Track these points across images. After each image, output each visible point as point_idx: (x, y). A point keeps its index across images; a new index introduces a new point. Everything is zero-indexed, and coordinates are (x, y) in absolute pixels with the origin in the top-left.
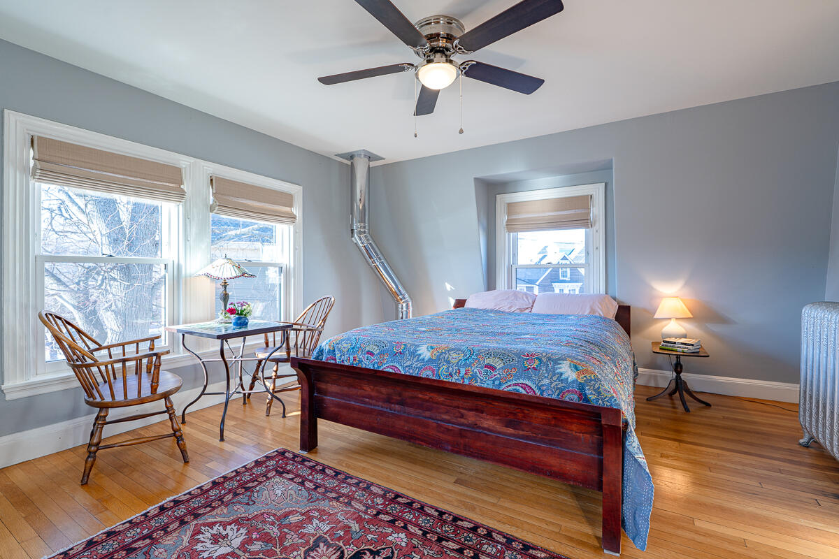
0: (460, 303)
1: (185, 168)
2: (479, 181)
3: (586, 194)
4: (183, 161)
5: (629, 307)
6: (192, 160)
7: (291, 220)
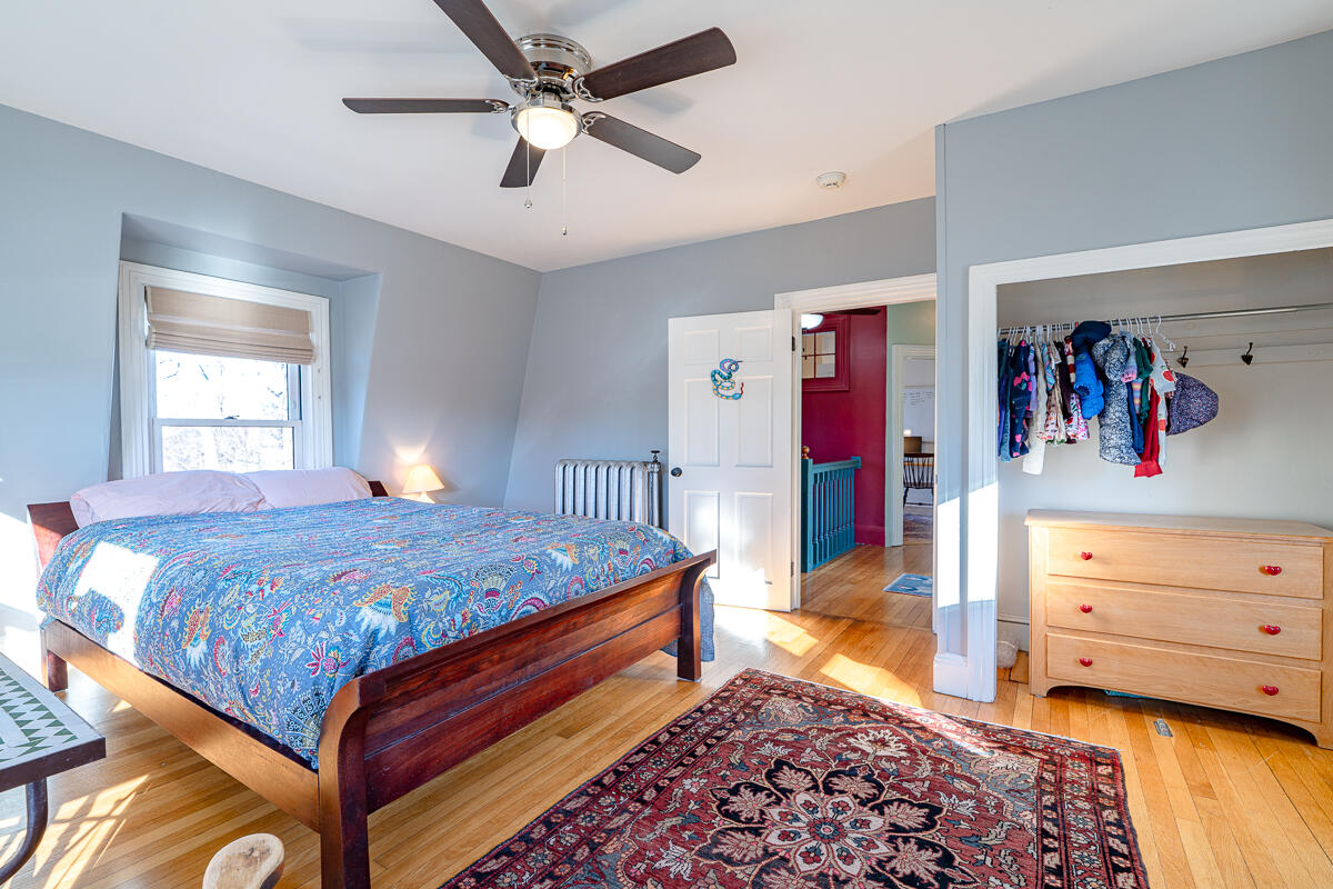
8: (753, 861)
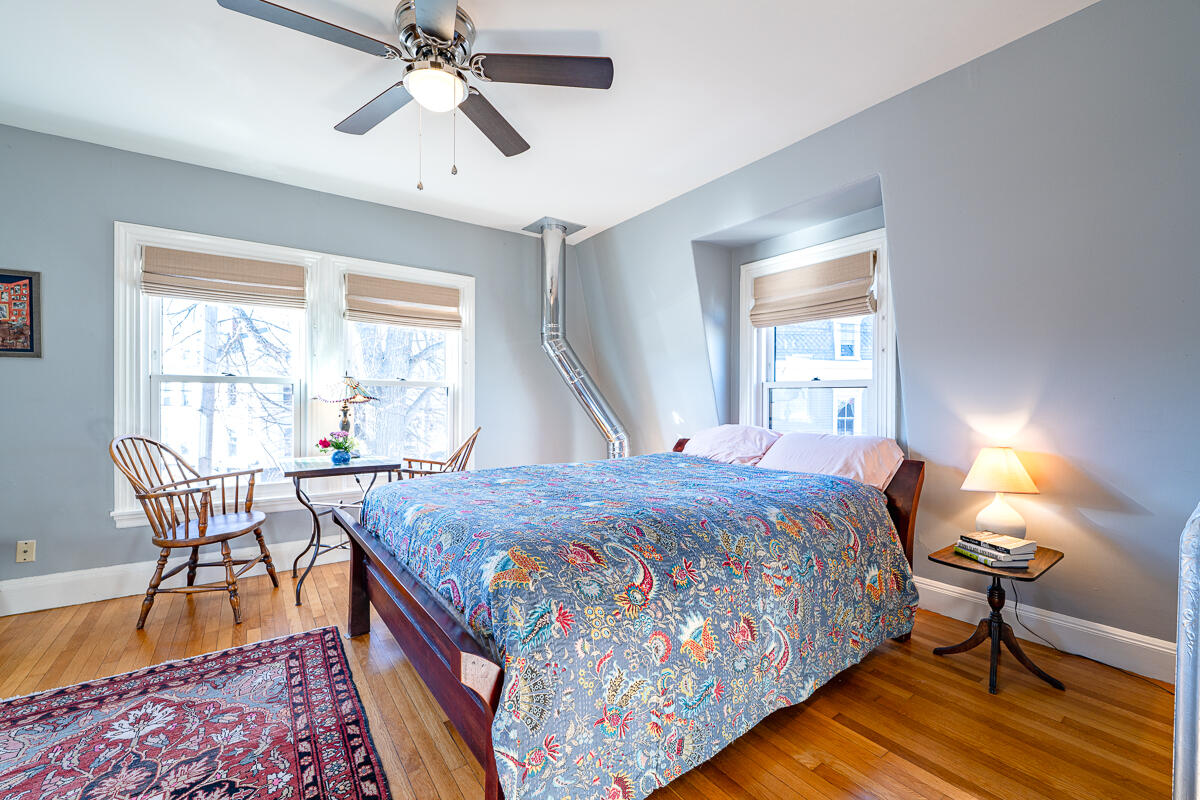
0: (680, 445)
1: (311, 267)
2: (701, 247)
3: (865, 250)
4: (308, 258)
5: (923, 463)
6: (319, 256)
7: (456, 324)
8: (168, 773)
